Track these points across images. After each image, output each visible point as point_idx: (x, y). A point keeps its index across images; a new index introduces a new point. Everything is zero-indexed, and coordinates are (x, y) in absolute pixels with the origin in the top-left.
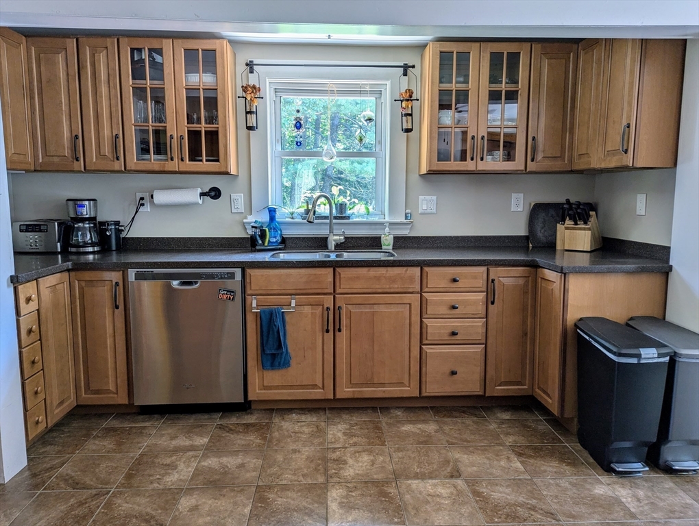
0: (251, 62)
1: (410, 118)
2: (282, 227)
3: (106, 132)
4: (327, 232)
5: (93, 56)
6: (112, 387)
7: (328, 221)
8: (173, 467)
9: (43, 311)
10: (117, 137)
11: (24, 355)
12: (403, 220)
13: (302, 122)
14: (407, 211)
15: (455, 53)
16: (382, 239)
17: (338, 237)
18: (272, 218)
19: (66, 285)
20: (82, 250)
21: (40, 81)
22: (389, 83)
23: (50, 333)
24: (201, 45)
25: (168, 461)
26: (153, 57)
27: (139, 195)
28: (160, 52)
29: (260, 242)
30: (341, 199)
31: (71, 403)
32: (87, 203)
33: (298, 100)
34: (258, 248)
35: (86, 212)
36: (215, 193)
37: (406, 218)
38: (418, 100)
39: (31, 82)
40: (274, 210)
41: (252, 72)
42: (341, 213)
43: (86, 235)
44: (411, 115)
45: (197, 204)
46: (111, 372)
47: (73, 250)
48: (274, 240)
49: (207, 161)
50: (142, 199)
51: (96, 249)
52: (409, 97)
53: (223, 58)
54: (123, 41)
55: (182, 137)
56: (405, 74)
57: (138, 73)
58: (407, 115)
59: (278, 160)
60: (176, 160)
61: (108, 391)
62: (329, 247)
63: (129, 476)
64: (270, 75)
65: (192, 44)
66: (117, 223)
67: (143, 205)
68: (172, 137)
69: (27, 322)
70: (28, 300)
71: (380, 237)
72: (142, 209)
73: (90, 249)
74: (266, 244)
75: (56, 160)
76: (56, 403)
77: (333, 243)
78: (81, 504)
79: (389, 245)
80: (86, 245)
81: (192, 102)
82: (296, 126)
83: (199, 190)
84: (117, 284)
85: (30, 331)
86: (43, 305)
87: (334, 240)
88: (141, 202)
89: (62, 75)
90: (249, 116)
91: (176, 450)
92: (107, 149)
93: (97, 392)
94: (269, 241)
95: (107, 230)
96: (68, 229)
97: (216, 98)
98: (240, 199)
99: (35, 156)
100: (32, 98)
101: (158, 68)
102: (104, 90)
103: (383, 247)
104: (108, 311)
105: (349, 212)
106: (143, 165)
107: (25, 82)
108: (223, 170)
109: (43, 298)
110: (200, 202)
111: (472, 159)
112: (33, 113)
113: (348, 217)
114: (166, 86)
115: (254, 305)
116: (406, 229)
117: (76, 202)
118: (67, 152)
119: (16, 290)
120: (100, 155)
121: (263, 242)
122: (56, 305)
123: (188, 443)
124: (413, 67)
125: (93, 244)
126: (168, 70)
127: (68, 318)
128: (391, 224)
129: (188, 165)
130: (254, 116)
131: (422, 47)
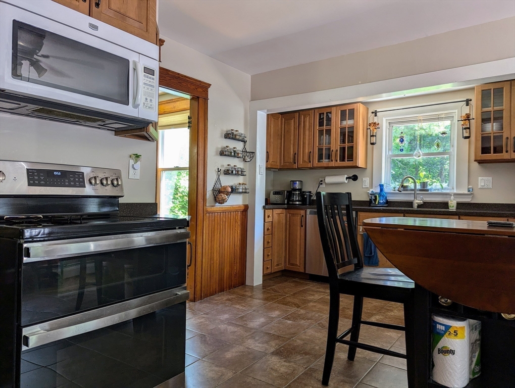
0: (376, 111)
1: (468, 130)
2: (387, 195)
3: (307, 151)
4: (413, 199)
5: (304, 118)
6: (298, 264)
7: (413, 192)
8: (313, 295)
9: (274, 223)
10: (310, 152)
11: (265, 238)
12: (466, 192)
13: (404, 139)
14: (469, 187)
15: (492, 89)
16: (449, 203)
17: (419, 201)
18: (381, 190)
19: (284, 214)
20: (294, 203)
21: (284, 132)
22: (456, 111)
23: (276, 233)
24: (348, 108)
25: (312, 293)
26: (328, 116)
27: (320, 179)
28: (330, 113)
29: (374, 202)
30: (426, 180)
31: (282, 267)
32: (298, 182)
33: (402, 127)
34: (372, 205)
35: (297, 186)
36: (355, 178)
37: (469, 191)
38: (474, 119)
39: (281, 133)
40: (383, 185)
41: (376, 116)
42: (424, 187)
43: (296, 198)
44: (469, 128)
45: (344, 183)
46: (298, 256)
47: (291, 203)
48: (382, 202)
49: (347, 161)
50: (322, 181)
51: (300, 203)
52: (468, 118)
53: (357, 112)
54: (316, 111)
55: (337, 151)
56: (467, 105)
57: (321, 124)
58: (465, 129)
59: (389, 160)
60: (334, 161)
61: (297, 265)
62: (414, 207)
63: (295, 294)
64: (385, 116)
65: (343, 108)
66: (310, 192)
67: (322, 184)
68: (333, 151)
69: (268, 225)
70: (269, 217)
71: (448, 203)
72: (321, 186)
73: (298, 203)
74: (377, 203)
75: (287, 164)
76: (275, 264)
77: (416, 205)
78: (275, 296)
79: (453, 207)
80: (296, 201)
81: (343, 134)
82: (400, 141)
83: (346, 176)
84: (303, 216)
85: (268, 229)
86: (274, 220)
87: (417, 203)
88: (321, 182)
89: (292, 128)
90: (372, 137)
91: (317, 292)
92: (306, 158)
93: (293, 264)
94: (379, 202)
95: (305, 195)
96: (290, 194)
97: (353, 131)
98: (367, 181)
99: (281, 163)
100: (281, 139)
101: (329, 120)
102: (307, 132)
103: (450, 208)
104: (299, 228)
105: (429, 187)
106: (320, 164)
107: (279, 133)
108: (354, 165)
109: (274, 217)
110: (346, 182)
111: (507, 152)
112: (281, 145)
113: (428, 190)
114: (332, 128)
115: (361, 230)
116: (469, 198)
117: (294, 182)
118: (292, 160)
119: (264, 211)
120: (304, 161)
121: (375, 202)
122: (279, 222)
123: (323, 291)
124: (471, 100)
125: (299, 201)
126: (333, 121)
127: (284, 229)
128: (455, 194)
129: (339, 163)
130: (375, 138)
131: (473, 89)
